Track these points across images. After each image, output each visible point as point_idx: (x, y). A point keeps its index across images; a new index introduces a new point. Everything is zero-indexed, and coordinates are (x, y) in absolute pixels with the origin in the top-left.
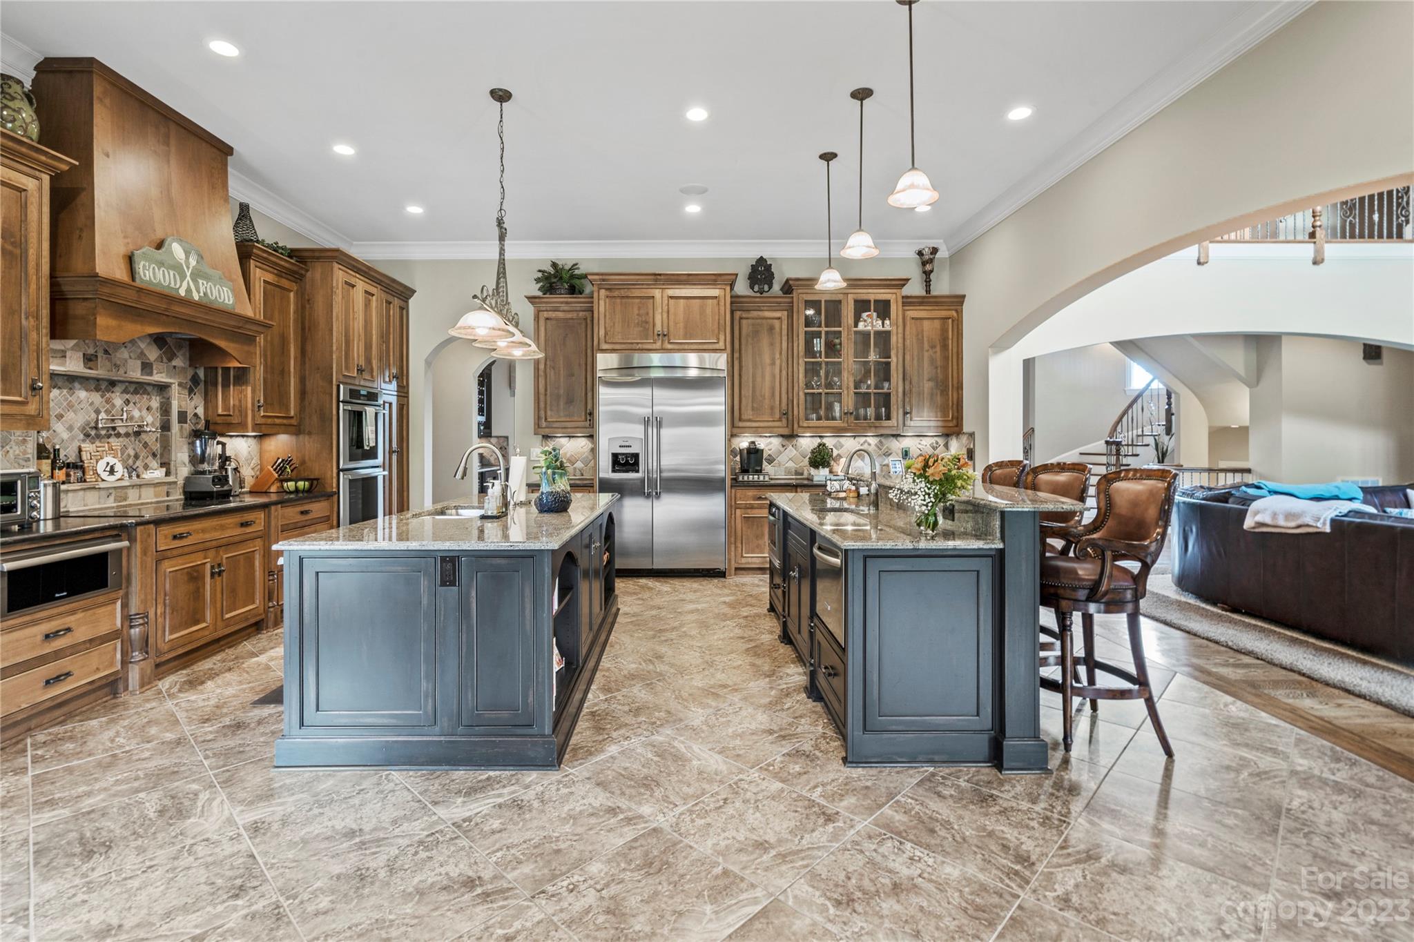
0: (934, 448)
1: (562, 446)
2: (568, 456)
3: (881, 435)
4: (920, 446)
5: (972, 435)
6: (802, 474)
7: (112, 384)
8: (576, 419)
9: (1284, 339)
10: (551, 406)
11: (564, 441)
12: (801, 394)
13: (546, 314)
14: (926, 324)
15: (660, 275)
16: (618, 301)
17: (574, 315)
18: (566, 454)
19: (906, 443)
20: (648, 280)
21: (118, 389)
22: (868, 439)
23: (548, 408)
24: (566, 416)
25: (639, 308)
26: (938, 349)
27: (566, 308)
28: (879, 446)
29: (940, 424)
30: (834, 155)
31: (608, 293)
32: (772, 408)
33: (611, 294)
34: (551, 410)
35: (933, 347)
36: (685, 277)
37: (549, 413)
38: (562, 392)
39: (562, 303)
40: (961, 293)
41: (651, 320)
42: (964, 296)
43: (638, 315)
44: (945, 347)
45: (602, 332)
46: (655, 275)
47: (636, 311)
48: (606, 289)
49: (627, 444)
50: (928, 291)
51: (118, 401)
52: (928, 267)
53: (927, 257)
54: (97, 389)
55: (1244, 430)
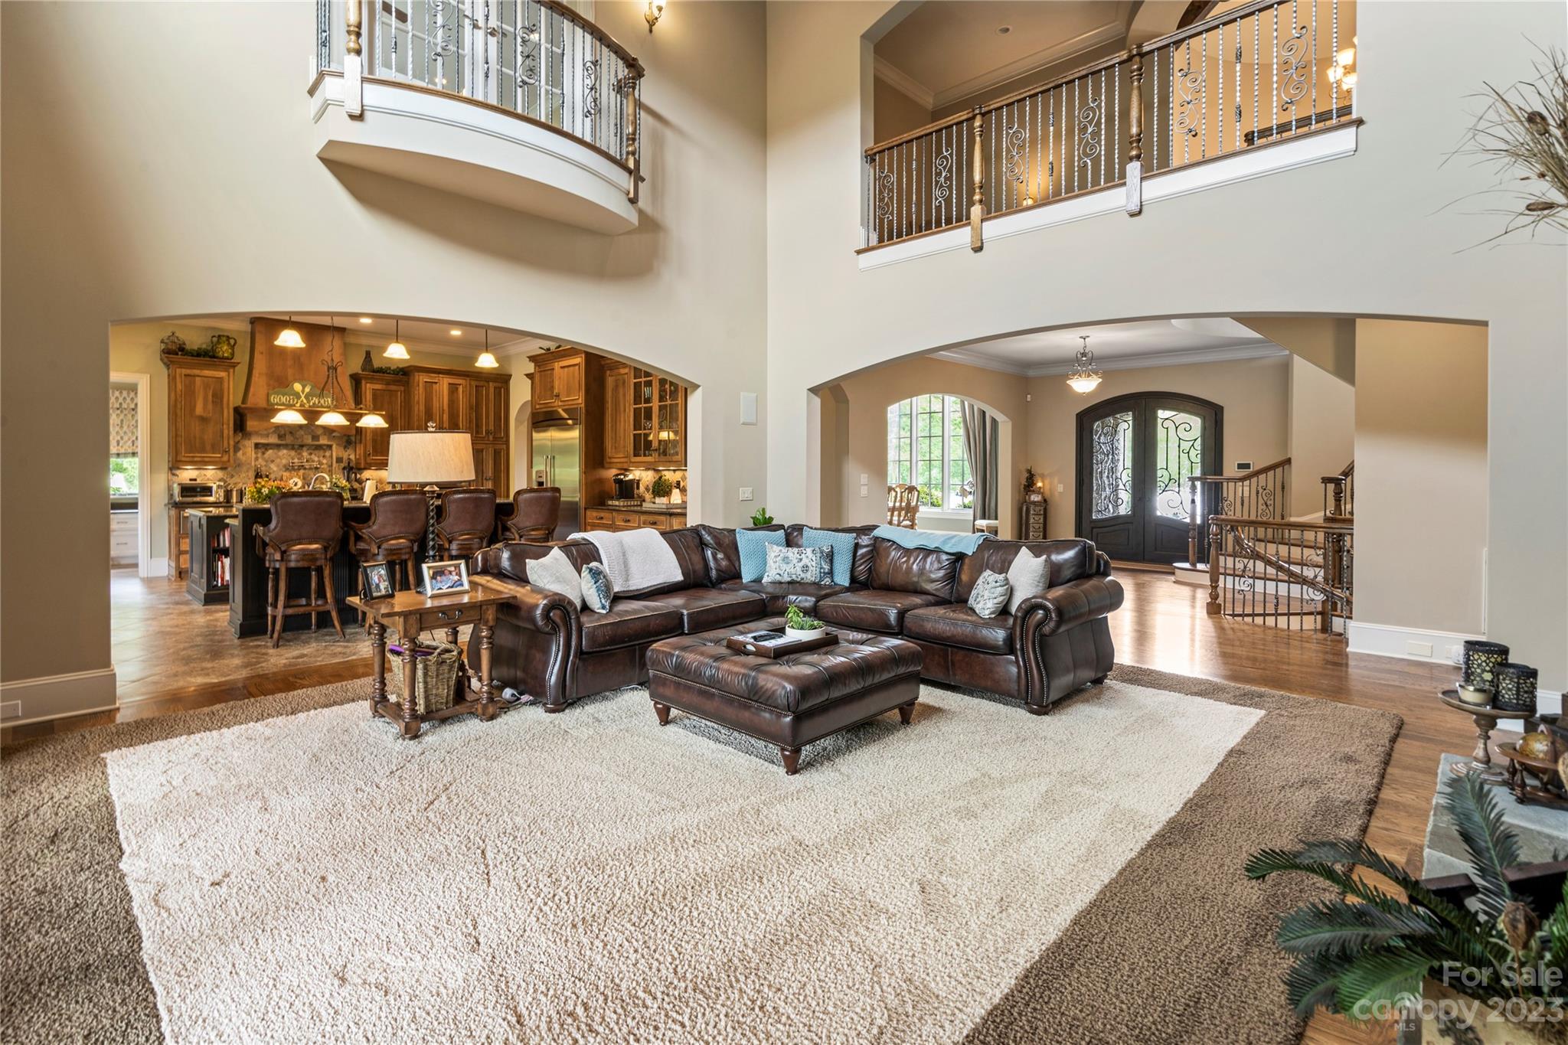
7: (302, 446)
21: (305, 449)
51: (305, 454)
54: (293, 449)
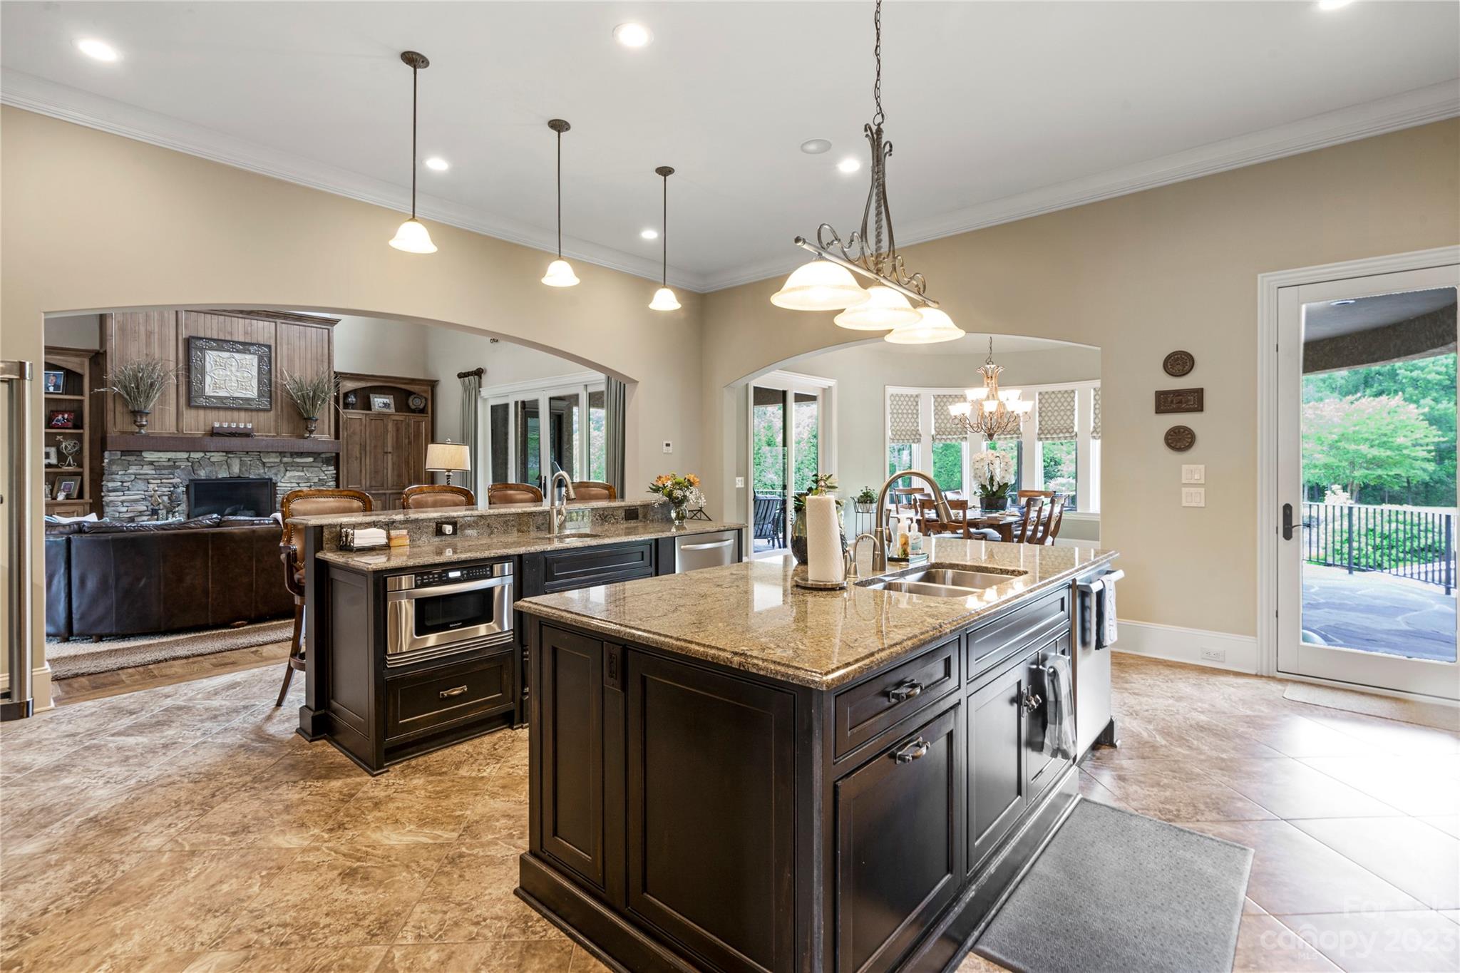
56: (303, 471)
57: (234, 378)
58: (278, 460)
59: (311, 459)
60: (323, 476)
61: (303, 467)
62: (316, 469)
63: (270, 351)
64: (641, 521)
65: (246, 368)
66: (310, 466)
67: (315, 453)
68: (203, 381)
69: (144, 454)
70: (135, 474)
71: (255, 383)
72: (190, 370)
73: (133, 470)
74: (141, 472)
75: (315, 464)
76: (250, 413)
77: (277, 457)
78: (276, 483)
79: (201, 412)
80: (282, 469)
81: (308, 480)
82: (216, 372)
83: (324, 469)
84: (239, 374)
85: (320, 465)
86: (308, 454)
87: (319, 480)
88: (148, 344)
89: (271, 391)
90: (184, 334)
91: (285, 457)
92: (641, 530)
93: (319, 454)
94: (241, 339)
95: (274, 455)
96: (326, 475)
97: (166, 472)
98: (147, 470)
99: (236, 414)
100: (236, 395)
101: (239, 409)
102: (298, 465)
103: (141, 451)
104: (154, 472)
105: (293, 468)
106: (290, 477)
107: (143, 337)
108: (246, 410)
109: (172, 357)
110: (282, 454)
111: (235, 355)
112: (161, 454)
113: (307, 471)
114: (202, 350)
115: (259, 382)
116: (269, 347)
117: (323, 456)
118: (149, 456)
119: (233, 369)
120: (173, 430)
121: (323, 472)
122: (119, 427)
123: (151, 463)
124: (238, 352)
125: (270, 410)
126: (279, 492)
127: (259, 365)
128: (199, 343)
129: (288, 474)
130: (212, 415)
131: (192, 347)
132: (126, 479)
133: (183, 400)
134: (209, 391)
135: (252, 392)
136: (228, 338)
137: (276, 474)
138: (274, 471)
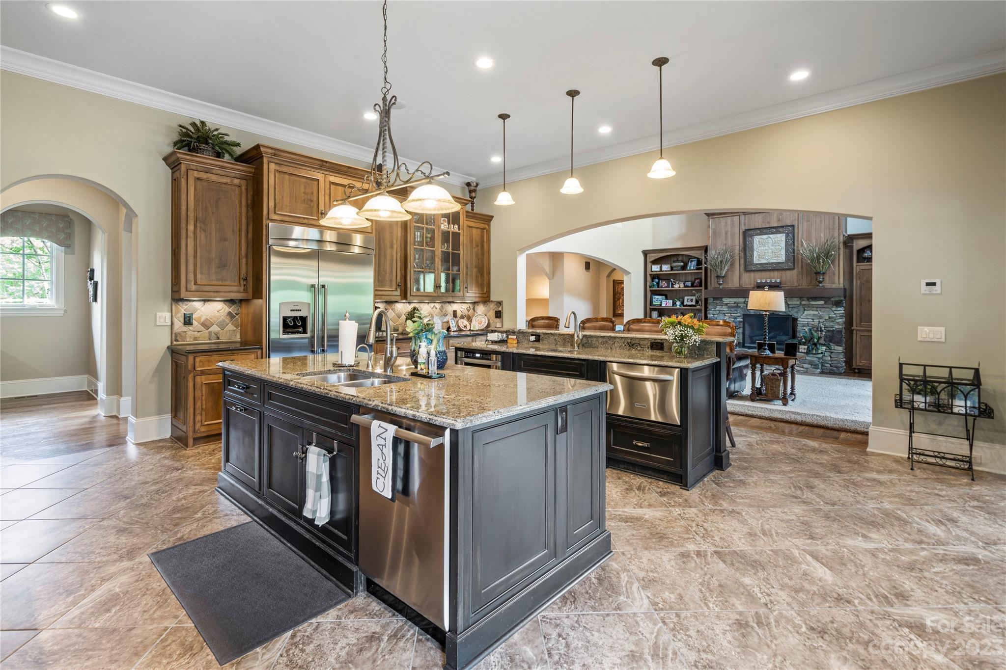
0: (468, 311)
1: (196, 310)
2: (202, 320)
3: (443, 302)
4: (462, 310)
5: (500, 303)
6: (398, 330)
8: (228, 283)
9: (565, 256)
10: (201, 269)
11: (197, 305)
12: (412, 271)
13: (196, 174)
14: (474, 230)
15: (326, 162)
16: (287, 177)
17: (228, 180)
18: (200, 318)
19: (455, 307)
20: (315, 164)
22: (435, 304)
23: (198, 271)
24: (217, 280)
25: (305, 188)
26: (479, 248)
27: (219, 172)
28: (441, 309)
29: (480, 295)
30: (508, 116)
31: (278, 168)
32: (391, 281)
33: (280, 169)
34: (202, 273)
35: (477, 246)
36: (345, 169)
37: (199, 276)
38: (213, 255)
39: (216, 166)
40: (492, 215)
41: (315, 199)
42: (493, 217)
43: (304, 193)
44: (483, 246)
45: (272, 203)
46: (322, 161)
47: (302, 189)
48: (276, 163)
49: (298, 308)
50: (472, 210)
52: (473, 194)
53: (472, 188)
55: (547, 300)
56: (817, 311)
57: (770, 251)
58: (798, 303)
59: (822, 302)
60: (832, 315)
61: (817, 308)
62: (828, 309)
63: (794, 229)
64: (666, 352)
65: (778, 243)
66: (822, 307)
67: (826, 298)
68: (752, 256)
69: (723, 299)
70: (719, 311)
71: (783, 252)
72: (746, 249)
73: (718, 308)
74: (721, 309)
75: (825, 306)
76: (781, 272)
77: (798, 300)
78: (797, 319)
79: (752, 274)
80: (802, 309)
81: (820, 317)
82: (759, 248)
83: (834, 309)
84: (772, 248)
85: (830, 306)
86: (820, 298)
87: (829, 317)
88: (726, 238)
89: (794, 256)
90: (743, 228)
91: (803, 300)
92: (666, 358)
93: (829, 298)
94: (776, 225)
95: (796, 299)
96: (835, 314)
97: (733, 309)
98: (725, 308)
99: (772, 274)
100: (772, 261)
101: (774, 270)
102: (813, 306)
103: (722, 298)
104: (727, 309)
105: (809, 309)
106: (807, 315)
107: (724, 234)
108: (778, 270)
109: (737, 243)
110: (801, 298)
111: (771, 236)
112: (731, 299)
113: (820, 311)
114: (752, 236)
115: (786, 251)
116: (793, 226)
117: (833, 299)
118: (726, 300)
119: (770, 245)
120: (737, 285)
121: (833, 311)
122: (713, 286)
123: (726, 304)
124: (773, 233)
125: (794, 269)
126: (799, 325)
127: (786, 240)
128: (750, 232)
129: (806, 313)
130: (758, 275)
131: (748, 234)
132: (715, 313)
133: (742, 268)
134: (756, 261)
135: (782, 258)
136: (768, 226)
137: (797, 312)
138: (795, 310)
